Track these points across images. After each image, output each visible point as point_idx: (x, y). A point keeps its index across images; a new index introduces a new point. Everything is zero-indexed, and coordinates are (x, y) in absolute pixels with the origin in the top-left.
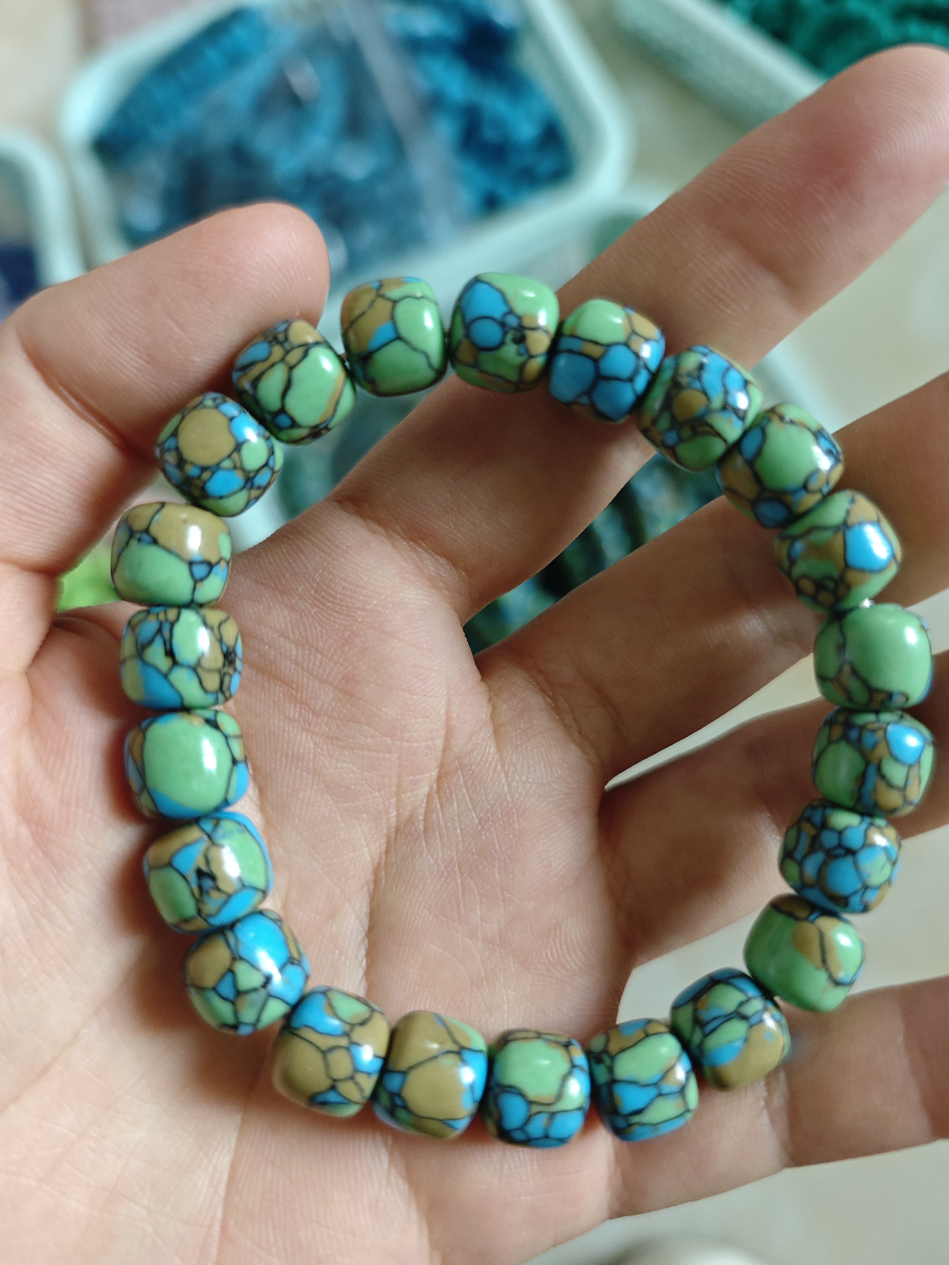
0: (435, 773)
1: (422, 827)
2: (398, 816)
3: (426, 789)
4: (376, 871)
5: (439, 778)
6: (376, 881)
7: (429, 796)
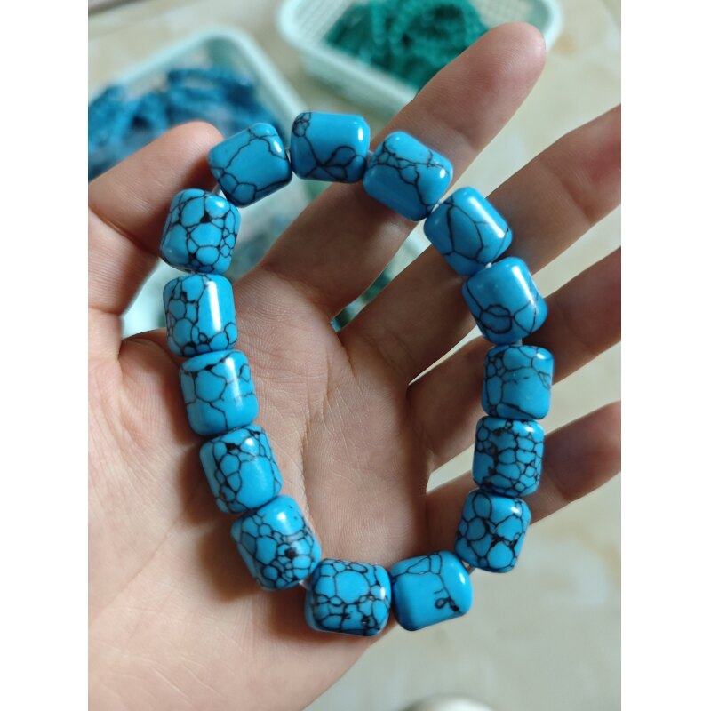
0: (325, 391)
1: (322, 417)
2: (310, 413)
3: (322, 399)
4: (303, 441)
5: (328, 393)
6: (304, 447)
7: (324, 402)
